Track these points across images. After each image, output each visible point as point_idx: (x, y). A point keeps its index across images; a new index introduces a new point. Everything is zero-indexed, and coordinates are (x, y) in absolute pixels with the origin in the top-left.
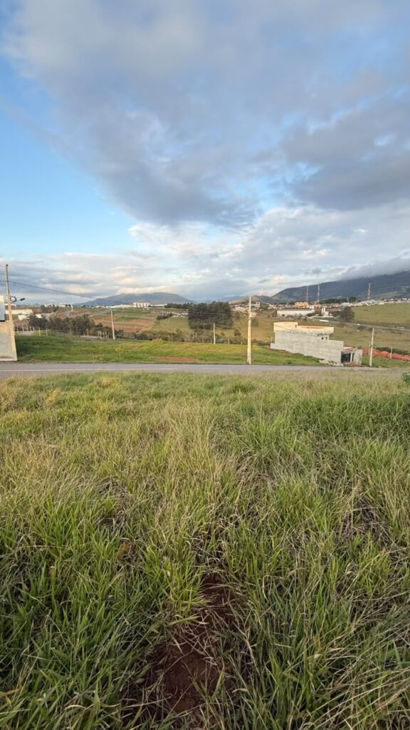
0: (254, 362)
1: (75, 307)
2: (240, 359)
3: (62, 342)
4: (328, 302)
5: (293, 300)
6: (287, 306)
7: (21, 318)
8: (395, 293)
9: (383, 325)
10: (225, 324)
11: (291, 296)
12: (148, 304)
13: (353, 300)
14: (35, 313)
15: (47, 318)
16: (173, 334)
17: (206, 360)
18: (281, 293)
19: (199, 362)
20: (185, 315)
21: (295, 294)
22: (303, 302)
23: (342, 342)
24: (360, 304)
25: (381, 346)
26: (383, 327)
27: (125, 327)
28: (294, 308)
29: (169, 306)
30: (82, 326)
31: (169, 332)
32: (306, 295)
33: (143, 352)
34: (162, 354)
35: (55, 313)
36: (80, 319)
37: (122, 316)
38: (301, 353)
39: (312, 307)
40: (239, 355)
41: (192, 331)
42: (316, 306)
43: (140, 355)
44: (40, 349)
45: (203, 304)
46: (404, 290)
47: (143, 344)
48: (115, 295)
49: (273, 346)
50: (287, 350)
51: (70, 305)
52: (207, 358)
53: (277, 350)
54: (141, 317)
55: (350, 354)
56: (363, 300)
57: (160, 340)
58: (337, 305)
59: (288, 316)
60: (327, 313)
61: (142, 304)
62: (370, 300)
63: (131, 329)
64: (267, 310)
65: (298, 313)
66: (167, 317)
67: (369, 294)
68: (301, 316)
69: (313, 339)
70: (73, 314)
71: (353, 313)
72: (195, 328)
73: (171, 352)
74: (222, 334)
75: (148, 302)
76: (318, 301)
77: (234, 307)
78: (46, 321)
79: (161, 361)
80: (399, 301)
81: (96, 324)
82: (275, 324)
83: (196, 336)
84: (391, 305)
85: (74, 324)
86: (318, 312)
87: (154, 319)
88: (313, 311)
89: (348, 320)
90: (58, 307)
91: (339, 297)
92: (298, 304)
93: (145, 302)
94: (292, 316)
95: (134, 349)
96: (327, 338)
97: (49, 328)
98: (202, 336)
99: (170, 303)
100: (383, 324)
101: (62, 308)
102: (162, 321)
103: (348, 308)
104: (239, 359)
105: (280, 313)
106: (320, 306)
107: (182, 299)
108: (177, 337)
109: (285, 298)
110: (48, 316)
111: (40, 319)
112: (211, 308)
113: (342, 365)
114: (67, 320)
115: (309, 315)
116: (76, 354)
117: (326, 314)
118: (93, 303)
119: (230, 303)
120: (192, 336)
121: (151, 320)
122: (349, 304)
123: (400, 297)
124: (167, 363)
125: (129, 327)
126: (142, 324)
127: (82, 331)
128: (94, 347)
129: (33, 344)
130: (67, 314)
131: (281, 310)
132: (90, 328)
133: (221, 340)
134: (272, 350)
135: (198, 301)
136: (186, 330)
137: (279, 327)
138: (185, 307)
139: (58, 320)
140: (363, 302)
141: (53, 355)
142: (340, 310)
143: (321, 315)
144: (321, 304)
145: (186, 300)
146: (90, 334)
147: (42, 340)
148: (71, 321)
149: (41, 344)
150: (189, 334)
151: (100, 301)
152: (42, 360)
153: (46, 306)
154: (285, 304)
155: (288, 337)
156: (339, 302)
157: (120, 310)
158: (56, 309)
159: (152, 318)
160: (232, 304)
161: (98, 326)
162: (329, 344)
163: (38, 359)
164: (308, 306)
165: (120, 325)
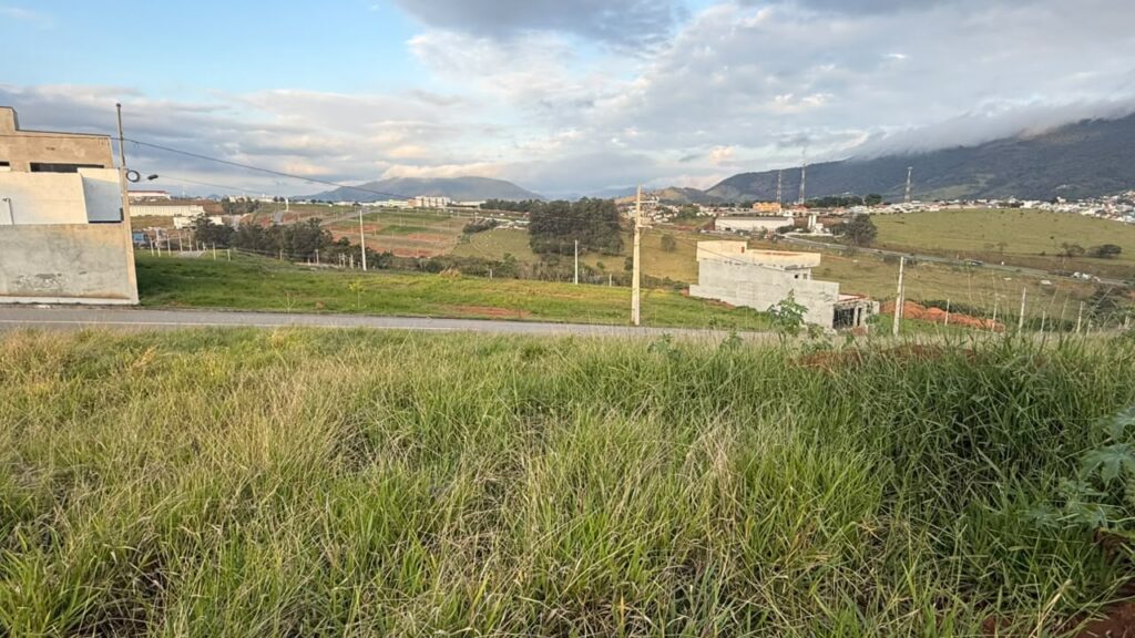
0: (647, 321)
1: (293, 202)
2: (619, 314)
3: (246, 272)
4: (823, 204)
5: (750, 198)
6: (736, 210)
7: (179, 223)
8: (963, 189)
9: (937, 255)
10: (606, 245)
11: (747, 190)
12: (447, 200)
13: (874, 200)
14: (207, 215)
15: (235, 225)
16: (497, 263)
17: (544, 315)
18: (725, 183)
19: (528, 318)
20: (523, 226)
21: (754, 185)
22: (770, 202)
23: (836, 285)
24: (889, 209)
25: (930, 299)
26: (937, 259)
27: (397, 246)
28: (751, 215)
29: (490, 206)
30: (307, 243)
31: (489, 259)
32: (776, 188)
33: (413, 295)
34: (452, 301)
35: (252, 215)
36: (302, 229)
37: (389, 224)
38: (751, 306)
39: (789, 213)
40: (618, 307)
41: (534, 259)
42: (798, 211)
43: (404, 301)
44: (194, 283)
45: (560, 202)
46: (982, 184)
47: (416, 279)
48: (379, 180)
49: (694, 291)
50: (723, 299)
51: (282, 200)
52: (546, 311)
53: (702, 299)
54: (432, 227)
55: (852, 311)
56: (896, 203)
57: (456, 272)
58: (841, 211)
59: (739, 231)
60: (819, 226)
61: (433, 199)
62: (910, 201)
63: (409, 252)
64: (695, 217)
65: (759, 224)
66: (486, 228)
67: (908, 189)
68: (765, 232)
69: (777, 278)
70: (288, 217)
71: (875, 228)
72: (545, 252)
73: (473, 297)
74: (601, 266)
75: (447, 196)
76: (802, 201)
77: (626, 211)
78: (232, 230)
79: (448, 313)
80: (971, 206)
81: (337, 240)
82: (700, 244)
83: (544, 269)
84: (954, 212)
85: (290, 239)
86: (802, 225)
87: (459, 230)
88: (790, 222)
89: (862, 243)
90: (257, 202)
91: (847, 194)
92: (760, 207)
93: (440, 196)
94: (746, 233)
95: (397, 289)
96: (805, 276)
97: (237, 245)
98: (556, 269)
99: (492, 198)
100: (938, 253)
101: (265, 203)
102: (475, 237)
103: (862, 217)
104: (614, 315)
105: (721, 224)
106: (805, 211)
107: (517, 190)
108: (503, 270)
109: (733, 195)
110: (236, 220)
111: (220, 226)
112: (577, 211)
113: (835, 331)
114: (276, 229)
115: (783, 230)
116: (269, 295)
117: (817, 229)
118: (332, 194)
119: (617, 202)
120: (535, 268)
121: (450, 233)
122: (865, 210)
123: (974, 198)
124: (459, 318)
125: (405, 247)
126: (432, 242)
127: (307, 253)
128: (312, 282)
129: (184, 273)
130: (277, 218)
131: (726, 217)
132: (322, 248)
133: (597, 278)
134: (694, 298)
135: (551, 196)
136: (526, 256)
137: (707, 250)
138: (523, 208)
139: (256, 230)
140: (897, 206)
141: (218, 294)
142: (846, 222)
143: (809, 231)
144: (808, 207)
145: (527, 194)
146: (321, 260)
147: (206, 267)
148: (283, 233)
149: (201, 273)
150: (531, 264)
151: (345, 193)
152: (193, 304)
153: (232, 200)
154: (733, 205)
155: (725, 273)
156: (845, 203)
157: (385, 212)
158: (253, 206)
159: (454, 229)
160: (621, 205)
161: (339, 244)
162: (809, 289)
163: (187, 302)
164: (780, 212)
165: (387, 242)
